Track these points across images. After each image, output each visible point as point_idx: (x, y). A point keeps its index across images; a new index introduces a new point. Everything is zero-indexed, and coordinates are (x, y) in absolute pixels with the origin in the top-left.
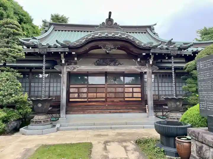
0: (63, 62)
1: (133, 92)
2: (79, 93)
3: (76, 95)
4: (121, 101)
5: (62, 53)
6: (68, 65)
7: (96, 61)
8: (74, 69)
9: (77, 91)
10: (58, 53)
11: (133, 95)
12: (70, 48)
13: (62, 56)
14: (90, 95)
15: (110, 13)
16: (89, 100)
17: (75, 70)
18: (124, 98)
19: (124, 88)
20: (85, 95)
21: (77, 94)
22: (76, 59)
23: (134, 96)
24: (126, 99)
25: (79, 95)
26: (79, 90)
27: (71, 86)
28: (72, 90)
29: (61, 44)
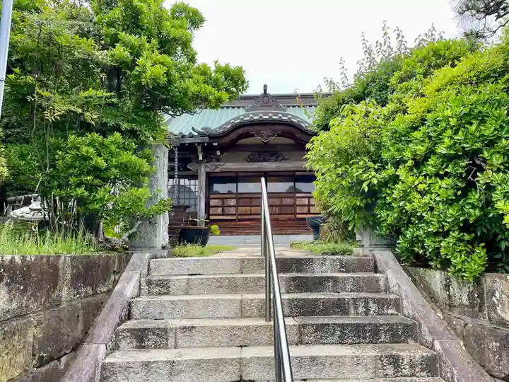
0: (201, 158)
1: (309, 205)
2: (223, 207)
3: (219, 210)
4: (290, 219)
5: (199, 144)
6: (207, 162)
7: (249, 156)
8: (217, 167)
9: (220, 204)
10: (194, 144)
11: (309, 209)
12: (211, 137)
13: (199, 149)
14: (242, 210)
15: (265, 86)
16: (240, 217)
17: (217, 170)
18: (295, 214)
19: (295, 198)
20: (233, 211)
21: (221, 208)
22: (218, 153)
23: (311, 212)
24: (298, 216)
25: (223, 210)
26: (223, 203)
27: (211, 196)
28: (213, 202)
29: (199, 133)
